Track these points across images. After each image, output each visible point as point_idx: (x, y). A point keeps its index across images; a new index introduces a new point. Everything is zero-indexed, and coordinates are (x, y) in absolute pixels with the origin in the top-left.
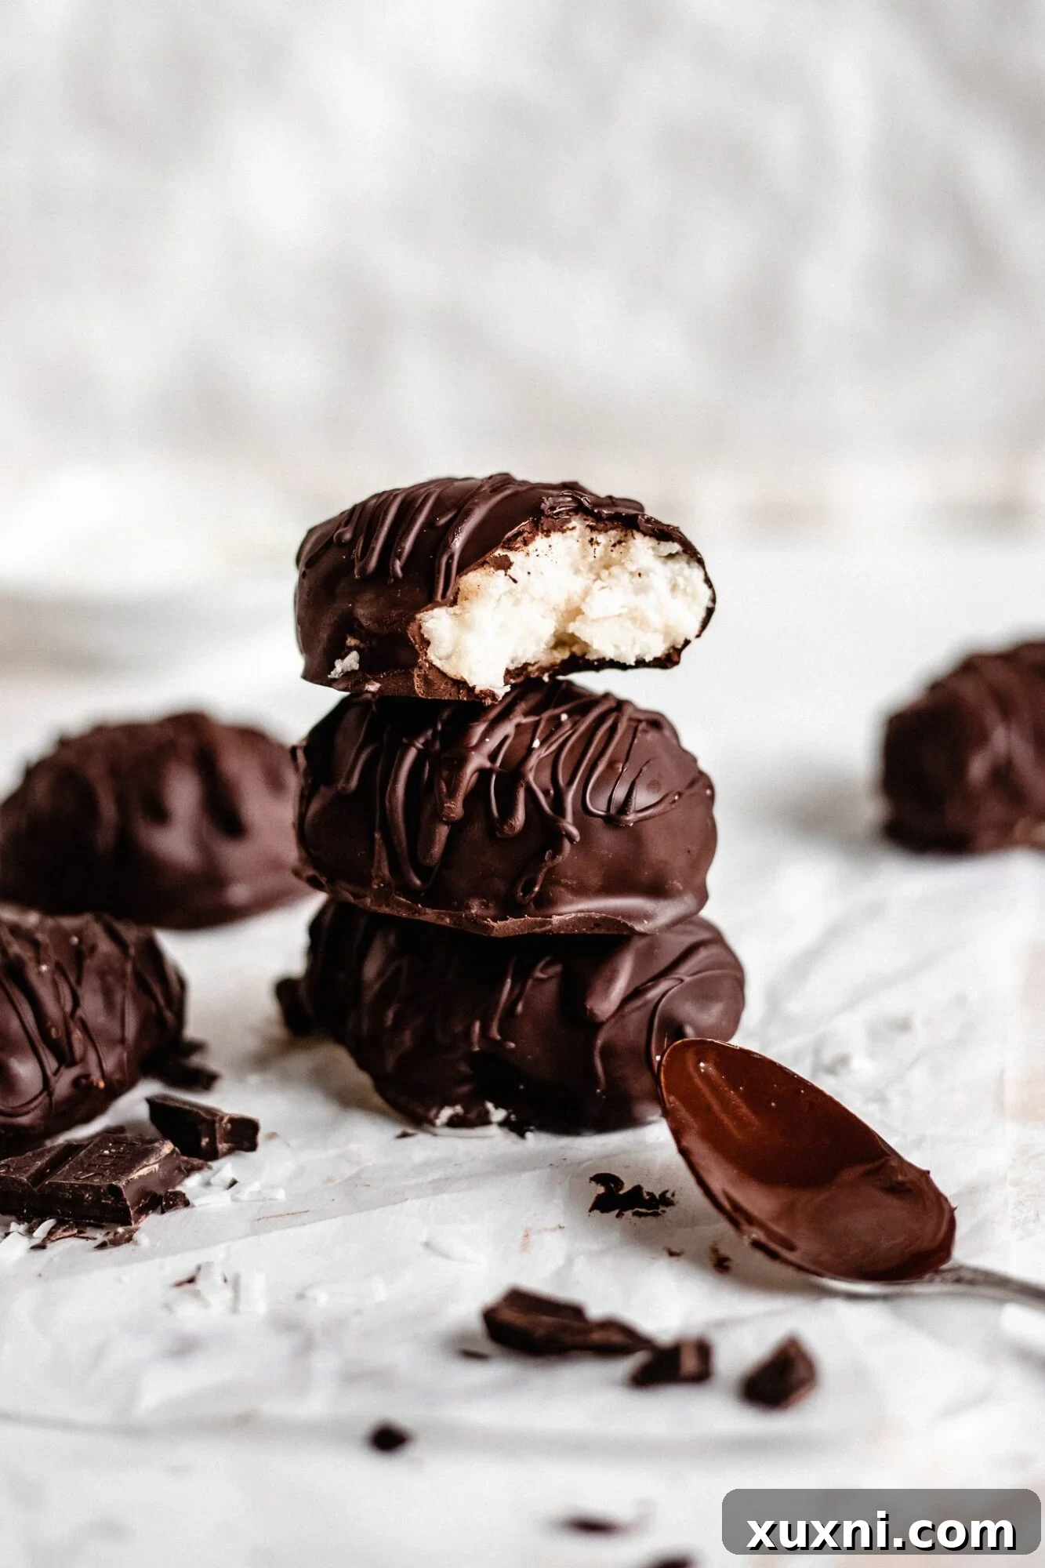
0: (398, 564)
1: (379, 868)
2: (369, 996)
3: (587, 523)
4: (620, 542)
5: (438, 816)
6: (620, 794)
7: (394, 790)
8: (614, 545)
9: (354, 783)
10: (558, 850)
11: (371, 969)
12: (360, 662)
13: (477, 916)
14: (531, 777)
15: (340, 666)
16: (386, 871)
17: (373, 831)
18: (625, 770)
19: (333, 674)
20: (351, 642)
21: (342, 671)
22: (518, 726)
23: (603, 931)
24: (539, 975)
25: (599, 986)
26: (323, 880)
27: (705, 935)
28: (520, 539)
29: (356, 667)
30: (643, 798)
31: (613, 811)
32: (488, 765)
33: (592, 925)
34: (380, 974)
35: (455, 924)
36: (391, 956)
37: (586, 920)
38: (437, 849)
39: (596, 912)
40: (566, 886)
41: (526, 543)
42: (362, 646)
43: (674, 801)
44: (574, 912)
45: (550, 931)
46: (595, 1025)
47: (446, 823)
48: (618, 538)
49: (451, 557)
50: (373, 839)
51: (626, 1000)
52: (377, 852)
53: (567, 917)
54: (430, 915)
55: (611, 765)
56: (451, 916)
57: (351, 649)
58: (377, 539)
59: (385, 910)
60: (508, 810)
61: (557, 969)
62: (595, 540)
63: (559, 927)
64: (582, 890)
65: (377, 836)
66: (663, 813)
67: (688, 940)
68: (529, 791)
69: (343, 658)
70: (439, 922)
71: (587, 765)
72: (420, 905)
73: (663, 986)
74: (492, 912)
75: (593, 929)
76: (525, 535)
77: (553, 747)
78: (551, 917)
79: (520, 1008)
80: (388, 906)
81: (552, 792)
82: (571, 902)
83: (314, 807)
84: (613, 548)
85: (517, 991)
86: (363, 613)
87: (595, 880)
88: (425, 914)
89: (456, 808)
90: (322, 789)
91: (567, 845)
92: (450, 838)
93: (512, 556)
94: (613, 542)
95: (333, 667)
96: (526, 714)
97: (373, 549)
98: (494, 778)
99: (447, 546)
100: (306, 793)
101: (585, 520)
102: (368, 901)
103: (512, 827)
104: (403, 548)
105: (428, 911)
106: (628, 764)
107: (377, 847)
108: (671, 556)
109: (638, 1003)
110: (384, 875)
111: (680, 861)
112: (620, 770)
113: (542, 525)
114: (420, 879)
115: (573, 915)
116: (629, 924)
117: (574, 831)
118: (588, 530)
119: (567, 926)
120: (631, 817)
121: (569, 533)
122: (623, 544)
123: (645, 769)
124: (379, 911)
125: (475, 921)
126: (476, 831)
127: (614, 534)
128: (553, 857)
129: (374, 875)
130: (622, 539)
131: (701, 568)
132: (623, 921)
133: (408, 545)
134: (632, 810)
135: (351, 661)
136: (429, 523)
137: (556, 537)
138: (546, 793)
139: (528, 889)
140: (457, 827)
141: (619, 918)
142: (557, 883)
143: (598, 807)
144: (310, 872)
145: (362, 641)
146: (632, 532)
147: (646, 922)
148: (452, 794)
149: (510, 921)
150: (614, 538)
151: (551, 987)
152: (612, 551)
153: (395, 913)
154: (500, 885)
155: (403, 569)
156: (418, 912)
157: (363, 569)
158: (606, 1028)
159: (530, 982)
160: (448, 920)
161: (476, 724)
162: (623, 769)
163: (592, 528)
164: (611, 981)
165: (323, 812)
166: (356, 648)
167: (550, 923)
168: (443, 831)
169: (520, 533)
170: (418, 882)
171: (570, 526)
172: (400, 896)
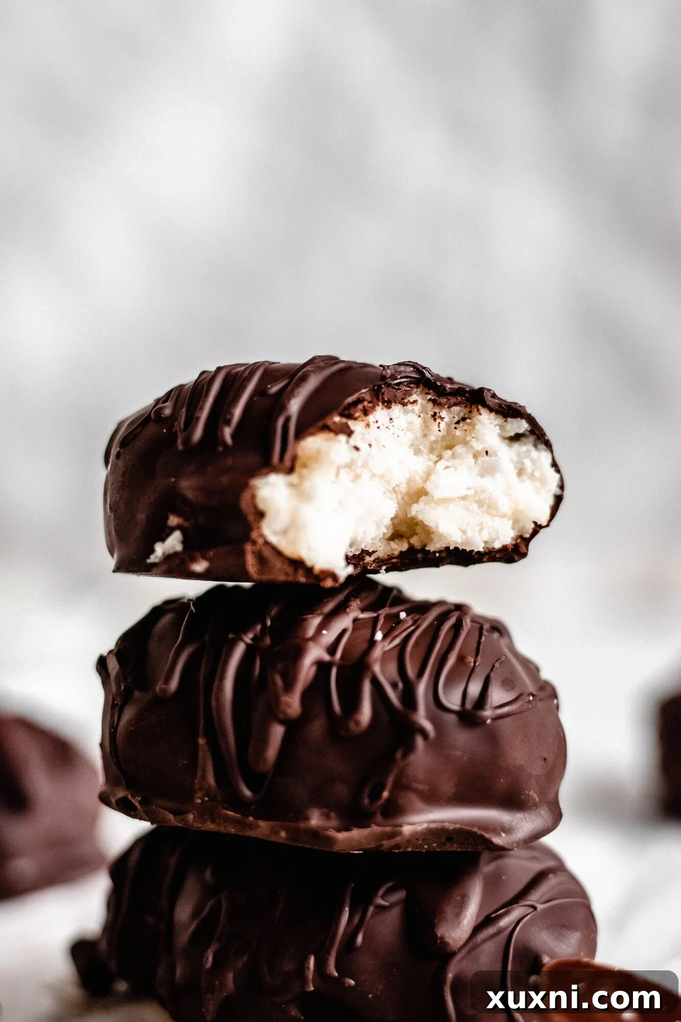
0: (227, 432)
1: (204, 777)
2: (183, 939)
3: (429, 397)
4: (464, 419)
5: (274, 713)
6: (475, 689)
7: (221, 688)
8: (458, 423)
9: (174, 684)
10: (410, 748)
11: (183, 912)
12: (184, 542)
13: (319, 827)
14: (377, 668)
15: (160, 550)
16: (211, 780)
17: (196, 736)
18: (477, 664)
19: (153, 559)
20: (173, 520)
21: (163, 554)
22: (355, 620)
23: (455, 847)
24: (381, 902)
25: (449, 911)
26: (136, 802)
27: (550, 863)
28: (360, 406)
29: (179, 548)
30: (497, 695)
31: (469, 706)
32: (327, 658)
33: (443, 840)
34: (195, 914)
35: (291, 838)
36: (208, 892)
37: (439, 833)
38: (272, 752)
39: (450, 822)
40: (416, 791)
41: (366, 412)
42: (186, 524)
43: (529, 701)
44: (426, 822)
45: (397, 846)
46: (445, 954)
47: (282, 722)
48: (462, 414)
49: (288, 419)
50: (196, 745)
51: (477, 929)
52: (200, 763)
53: (419, 828)
54: (263, 828)
55: (461, 659)
56: (287, 830)
57: (172, 530)
58: (202, 408)
59: (210, 826)
60: (352, 703)
61: (400, 895)
62: (438, 414)
63: (408, 840)
64: (433, 799)
65: (201, 741)
66: (520, 713)
67: (536, 867)
68: (375, 683)
69: (163, 540)
70: (273, 839)
71: (436, 659)
72: (251, 818)
73: (517, 912)
74: (334, 823)
75: (444, 844)
76: (366, 403)
77: (397, 641)
78: (401, 826)
79: (360, 939)
80: (213, 822)
81: (400, 685)
82: (420, 811)
83: (128, 714)
84: (456, 426)
85: (356, 920)
86: (188, 486)
87: (447, 787)
88: (258, 827)
89: (293, 703)
90: (137, 694)
91: (420, 741)
92: (286, 739)
93: (351, 423)
94: (456, 419)
95: (152, 551)
96: (363, 610)
97: (198, 419)
98: (334, 671)
99: (283, 407)
100: (117, 702)
101: (427, 394)
102: (191, 817)
103: (358, 723)
104: (232, 415)
105: (262, 823)
106: (479, 658)
107: (201, 754)
108: (516, 438)
109: (491, 930)
110: (210, 786)
111: (536, 769)
112: (472, 664)
113: (383, 394)
114: (250, 789)
115: (425, 826)
116: (487, 836)
117: (428, 725)
118: (430, 405)
119: (417, 839)
120: (488, 713)
121: (410, 407)
122: (468, 421)
123: (497, 665)
124: (203, 829)
125: (315, 834)
126: (317, 728)
127: (458, 411)
128: (405, 756)
129: (197, 786)
130: (467, 416)
131: (549, 451)
132: (480, 832)
133: (238, 412)
134: (488, 706)
135: (174, 542)
136: (260, 391)
137: (397, 409)
138: (394, 686)
139: (376, 795)
140: (294, 727)
141: (475, 829)
142: (407, 788)
143: (453, 700)
144: (121, 794)
145: (186, 519)
146: (477, 407)
147: (504, 835)
148: (289, 686)
149: (356, 834)
150: (458, 414)
151: (394, 914)
152: (456, 428)
153: (222, 829)
154: (342, 791)
155: (233, 436)
156: (250, 826)
157: (187, 440)
158: (457, 958)
159: (371, 909)
160: (283, 834)
161: (311, 616)
162: (475, 662)
163: (434, 402)
164: (462, 905)
165: (138, 718)
166: (178, 527)
167: (400, 834)
168: (278, 732)
169: (360, 401)
170: (248, 793)
171: (412, 399)
172: (227, 810)
